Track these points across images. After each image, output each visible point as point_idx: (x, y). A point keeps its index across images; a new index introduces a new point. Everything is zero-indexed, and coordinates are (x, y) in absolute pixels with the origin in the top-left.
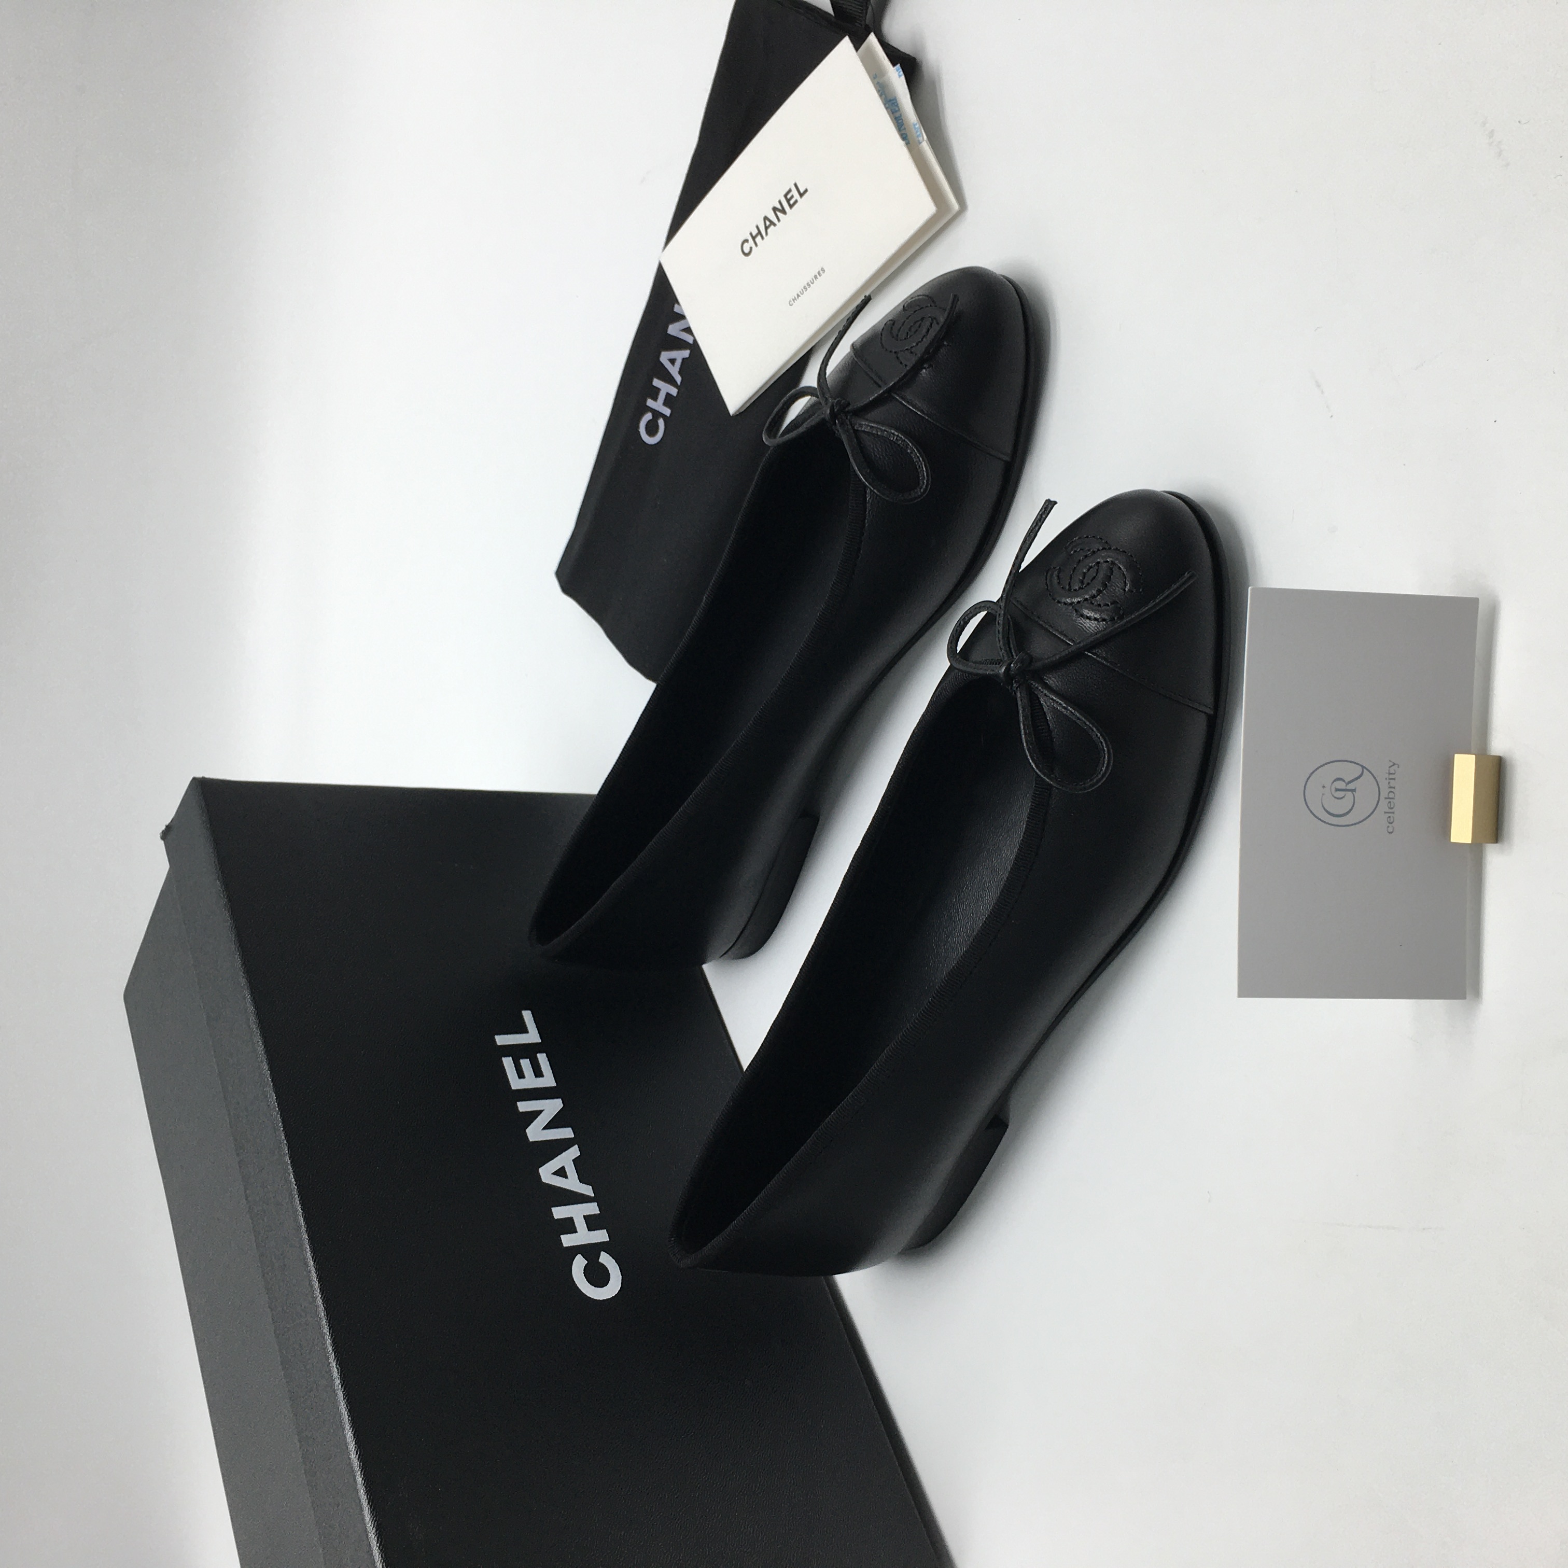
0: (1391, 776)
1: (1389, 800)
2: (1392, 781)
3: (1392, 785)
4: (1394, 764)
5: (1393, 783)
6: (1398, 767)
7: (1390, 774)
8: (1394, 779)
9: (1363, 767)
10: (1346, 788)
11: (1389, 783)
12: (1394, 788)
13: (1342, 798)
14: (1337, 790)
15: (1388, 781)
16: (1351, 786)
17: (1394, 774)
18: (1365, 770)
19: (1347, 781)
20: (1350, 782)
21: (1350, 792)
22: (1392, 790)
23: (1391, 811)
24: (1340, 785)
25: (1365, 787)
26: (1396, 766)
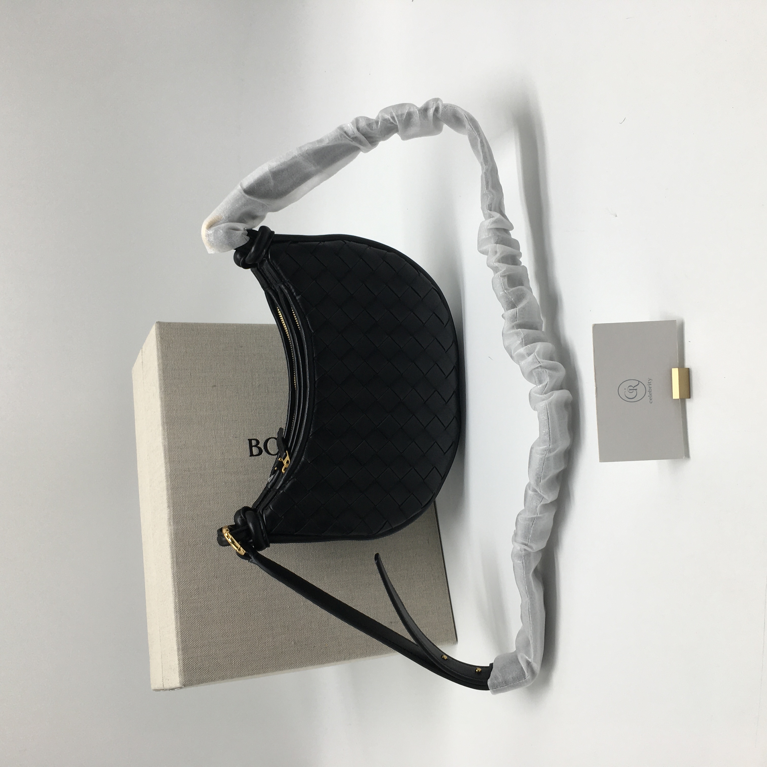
0: (650, 384)
1: (649, 392)
2: (650, 385)
3: (650, 387)
4: (650, 379)
5: (650, 386)
6: (652, 380)
7: (649, 383)
8: (651, 384)
9: (639, 381)
10: (633, 389)
11: (649, 386)
12: (651, 387)
13: (632, 392)
14: (630, 390)
15: (648, 385)
16: (635, 388)
17: (650, 383)
18: (640, 382)
19: (633, 386)
20: (635, 387)
21: (635, 390)
22: (650, 388)
23: (649, 395)
24: (631, 388)
25: (640, 388)
26: (651, 380)
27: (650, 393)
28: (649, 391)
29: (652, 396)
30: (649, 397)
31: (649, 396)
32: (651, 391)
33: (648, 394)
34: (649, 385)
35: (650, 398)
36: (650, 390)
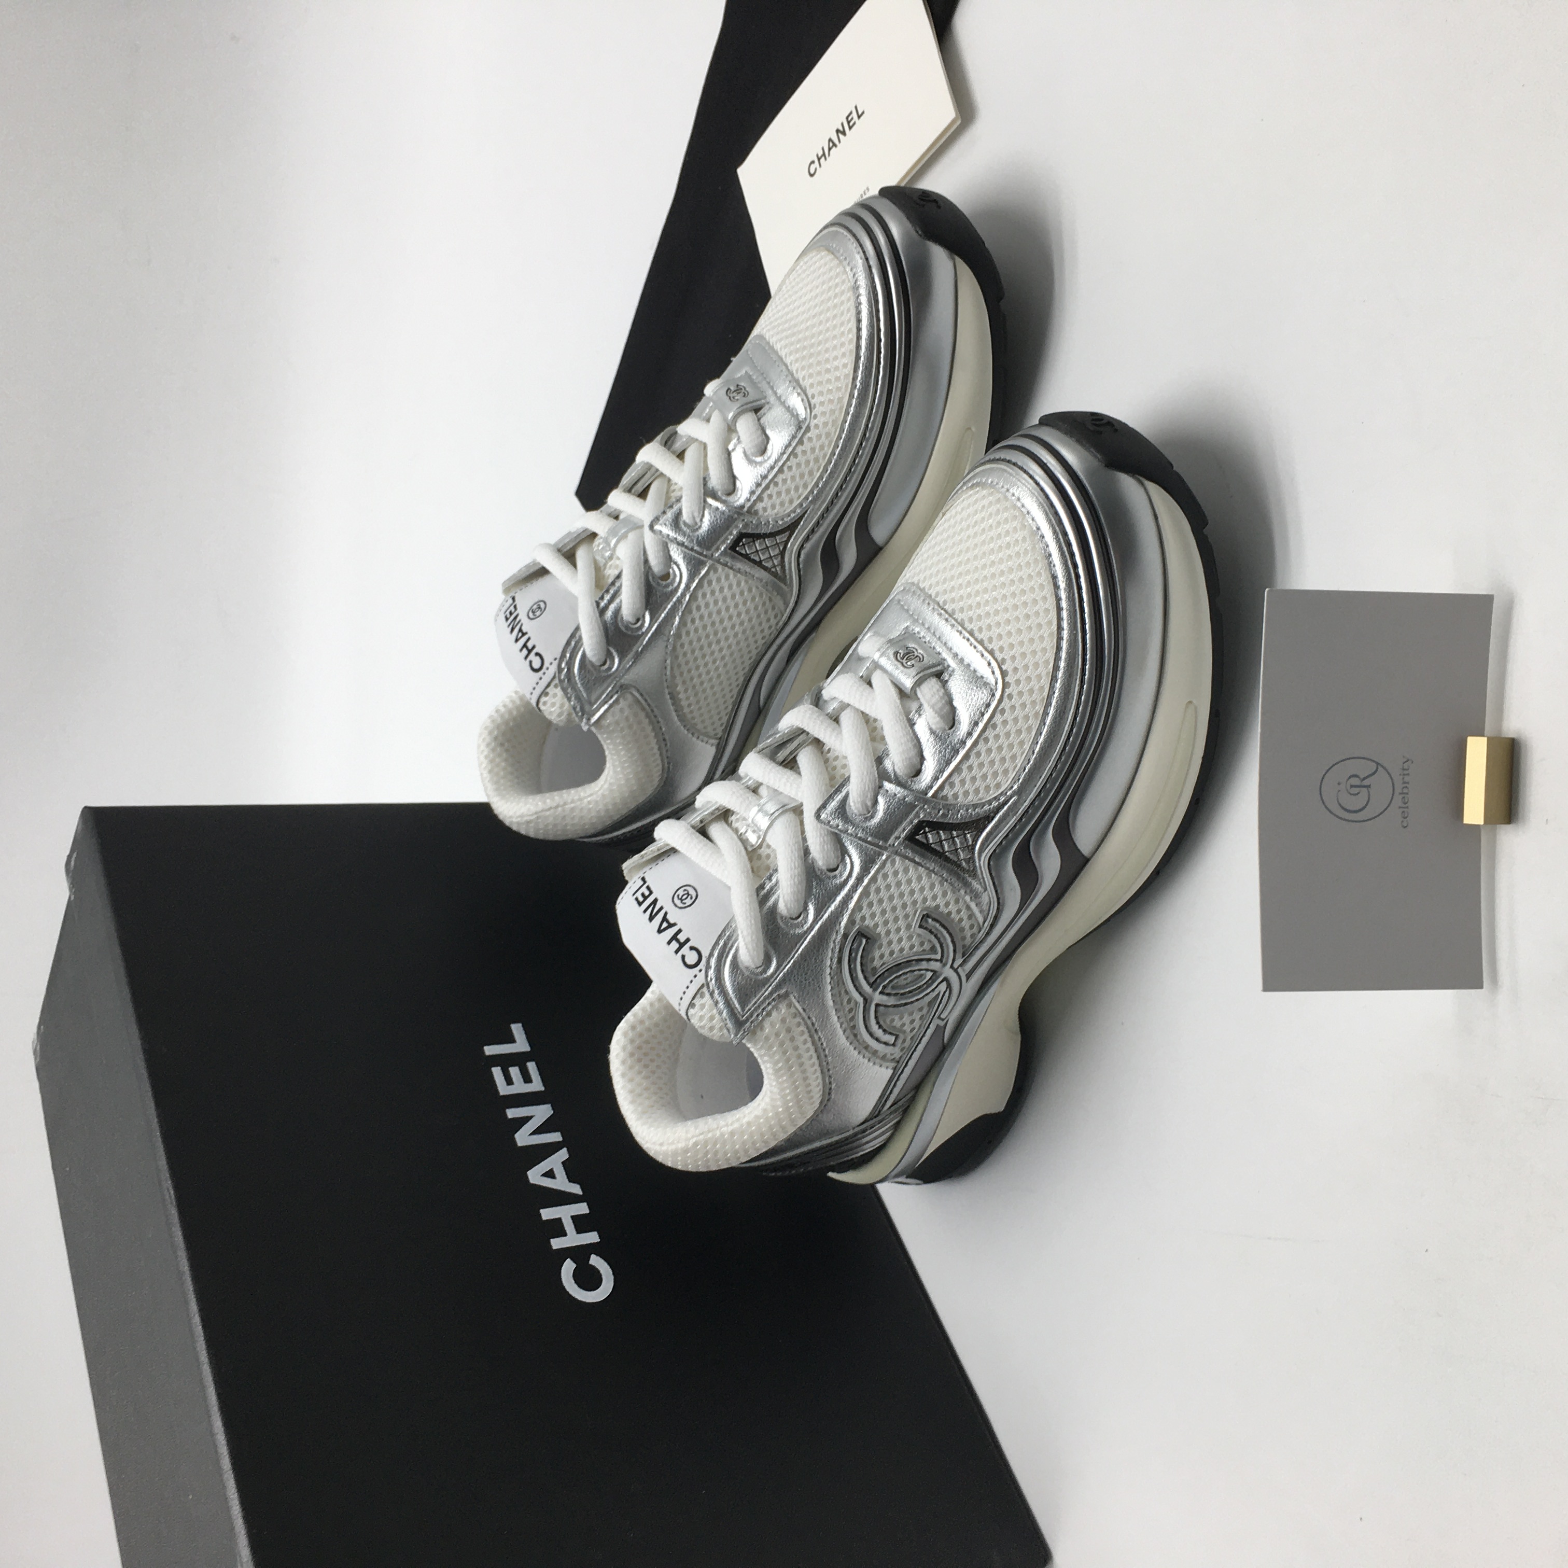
27: (1404, 798)
28: (1400, 794)
29: (1407, 807)
30: (1402, 810)
31: (1400, 807)
32: (1407, 794)
33: (1398, 800)
34: (1404, 775)
35: (1403, 812)
36: (1405, 791)
